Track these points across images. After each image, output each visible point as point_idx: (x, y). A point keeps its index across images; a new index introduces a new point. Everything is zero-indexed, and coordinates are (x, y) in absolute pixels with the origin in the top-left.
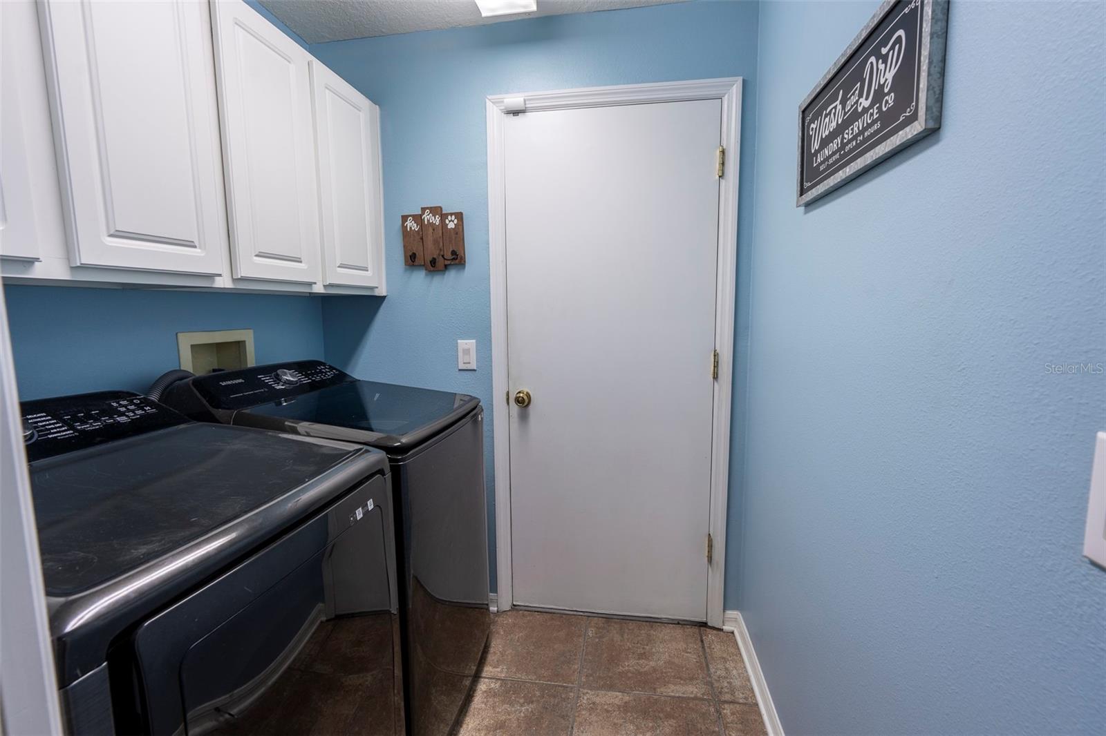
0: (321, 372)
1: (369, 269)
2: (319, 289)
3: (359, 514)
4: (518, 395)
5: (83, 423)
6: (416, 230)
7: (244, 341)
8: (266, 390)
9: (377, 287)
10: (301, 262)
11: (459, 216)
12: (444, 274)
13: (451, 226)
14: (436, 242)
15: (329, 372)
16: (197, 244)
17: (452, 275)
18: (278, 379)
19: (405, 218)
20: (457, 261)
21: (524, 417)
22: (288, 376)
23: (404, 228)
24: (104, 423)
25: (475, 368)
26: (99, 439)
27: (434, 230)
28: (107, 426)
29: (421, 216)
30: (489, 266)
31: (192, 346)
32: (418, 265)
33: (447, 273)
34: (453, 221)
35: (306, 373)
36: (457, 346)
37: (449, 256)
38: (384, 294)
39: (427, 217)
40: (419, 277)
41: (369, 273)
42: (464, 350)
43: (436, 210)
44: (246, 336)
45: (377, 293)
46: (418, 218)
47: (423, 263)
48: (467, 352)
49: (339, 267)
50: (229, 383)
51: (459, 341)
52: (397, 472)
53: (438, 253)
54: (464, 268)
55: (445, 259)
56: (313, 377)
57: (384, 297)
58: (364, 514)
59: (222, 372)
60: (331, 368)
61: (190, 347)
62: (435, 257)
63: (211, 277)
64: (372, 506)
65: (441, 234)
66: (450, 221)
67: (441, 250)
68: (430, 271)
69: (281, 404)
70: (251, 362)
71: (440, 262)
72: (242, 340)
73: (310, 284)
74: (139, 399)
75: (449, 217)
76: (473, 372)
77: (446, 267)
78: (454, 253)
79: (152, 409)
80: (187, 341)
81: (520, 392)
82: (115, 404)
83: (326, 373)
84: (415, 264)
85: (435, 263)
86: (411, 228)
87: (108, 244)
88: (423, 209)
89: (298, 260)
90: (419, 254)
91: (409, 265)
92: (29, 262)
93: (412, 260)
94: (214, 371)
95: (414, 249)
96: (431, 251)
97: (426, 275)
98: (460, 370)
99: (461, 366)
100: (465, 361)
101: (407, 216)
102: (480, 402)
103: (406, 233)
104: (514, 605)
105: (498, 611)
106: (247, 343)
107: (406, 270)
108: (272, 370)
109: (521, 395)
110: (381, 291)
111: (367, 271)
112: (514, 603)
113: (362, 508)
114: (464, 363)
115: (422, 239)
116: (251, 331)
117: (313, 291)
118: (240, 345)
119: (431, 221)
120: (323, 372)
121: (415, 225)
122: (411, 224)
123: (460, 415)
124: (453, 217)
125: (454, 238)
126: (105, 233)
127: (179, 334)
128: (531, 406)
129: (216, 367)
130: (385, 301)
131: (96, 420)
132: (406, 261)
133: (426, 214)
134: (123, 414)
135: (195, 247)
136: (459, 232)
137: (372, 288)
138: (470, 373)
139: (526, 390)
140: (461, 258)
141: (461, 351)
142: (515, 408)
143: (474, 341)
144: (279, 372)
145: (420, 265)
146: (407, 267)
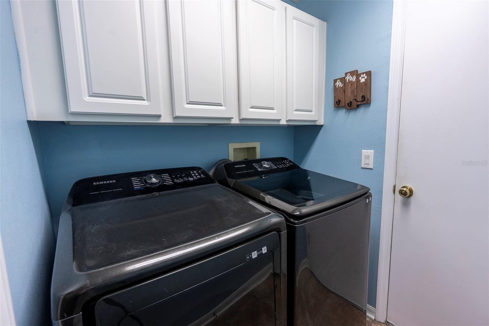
0: (284, 163)
1: (313, 111)
2: (283, 122)
3: (255, 255)
4: (402, 189)
5: (178, 179)
6: (341, 86)
7: (256, 147)
8: (253, 171)
9: (317, 121)
10: (274, 109)
11: (369, 74)
12: (357, 111)
13: (363, 80)
14: (352, 92)
15: (288, 164)
16: (223, 104)
17: (361, 111)
18: (261, 166)
19: (335, 81)
20: (365, 102)
21: (406, 204)
22: (266, 165)
23: (335, 86)
24: (184, 180)
25: (372, 168)
26: (179, 187)
27: (352, 85)
28: (185, 182)
29: (345, 78)
30: (387, 102)
31: (234, 149)
32: (342, 107)
33: (358, 110)
34: (364, 78)
35: (276, 163)
36: (361, 154)
37: (360, 99)
38: (322, 124)
39: (349, 78)
40: (342, 113)
41: (313, 113)
42: (365, 156)
43: (355, 73)
44: (257, 145)
45: (318, 123)
46: (343, 80)
47: (344, 106)
48: (367, 157)
49: (295, 111)
50: (239, 166)
51: (363, 150)
52: (291, 230)
53: (353, 98)
54: (370, 106)
55: (357, 101)
56: (279, 166)
57: (322, 126)
58: (258, 255)
59: (247, 160)
60: (290, 161)
61: (233, 149)
62: (351, 101)
63: (230, 119)
64: (266, 251)
65: (356, 87)
66: (362, 78)
67: (355, 96)
68: (348, 109)
69: (262, 177)
70: (258, 157)
71: (355, 104)
72: (255, 146)
73: (279, 120)
74: (201, 171)
75: (362, 76)
76: (371, 170)
77: (358, 106)
78: (363, 97)
79: (204, 176)
80: (232, 146)
81: (404, 187)
82: (192, 172)
83: (286, 164)
84: (340, 106)
85: (351, 104)
86: (338, 86)
87: (186, 107)
88: (346, 74)
89: (273, 108)
90: (342, 100)
91: (337, 107)
92: (159, 116)
93: (338, 104)
94: (245, 159)
95: (340, 97)
96: (349, 97)
97: (346, 112)
98: (362, 168)
99: (363, 166)
100: (366, 163)
101: (337, 80)
102: (369, 190)
103: (335, 89)
104: (387, 321)
105: (375, 320)
106: (257, 148)
107: (335, 110)
108: (259, 161)
109: (405, 189)
110: (321, 122)
111: (312, 112)
112: (388, 320)
113: (257, 252)
114: (365, 164)
115: (344, 91)
116: (259, 143)
117: (280, 124)
118: (254, 149)
119: (350, 80)
120: (285, 164)
121: (341, 84)
122: (339, 84)
123: (355, 196)
124: (365, 75)
125: (364, 87)
126: (185, 103)
127: (229, 144)
128: (412, 198)
129: (246, 158)
130: (323, 128)
131: (182, 178)
132: (335, 105)
133: (348, 76)
134: (192, 177)
135: (222, 106)
136: (368, 84)
137: (315, 121)
138: (369, 170)
139: (410, 186)
140: (368, 100)
141: (364, 156)
142: (399, 197)
143: (373, 151)
144: (262, 162)
145: (343, 107)
146: (336, 108)
